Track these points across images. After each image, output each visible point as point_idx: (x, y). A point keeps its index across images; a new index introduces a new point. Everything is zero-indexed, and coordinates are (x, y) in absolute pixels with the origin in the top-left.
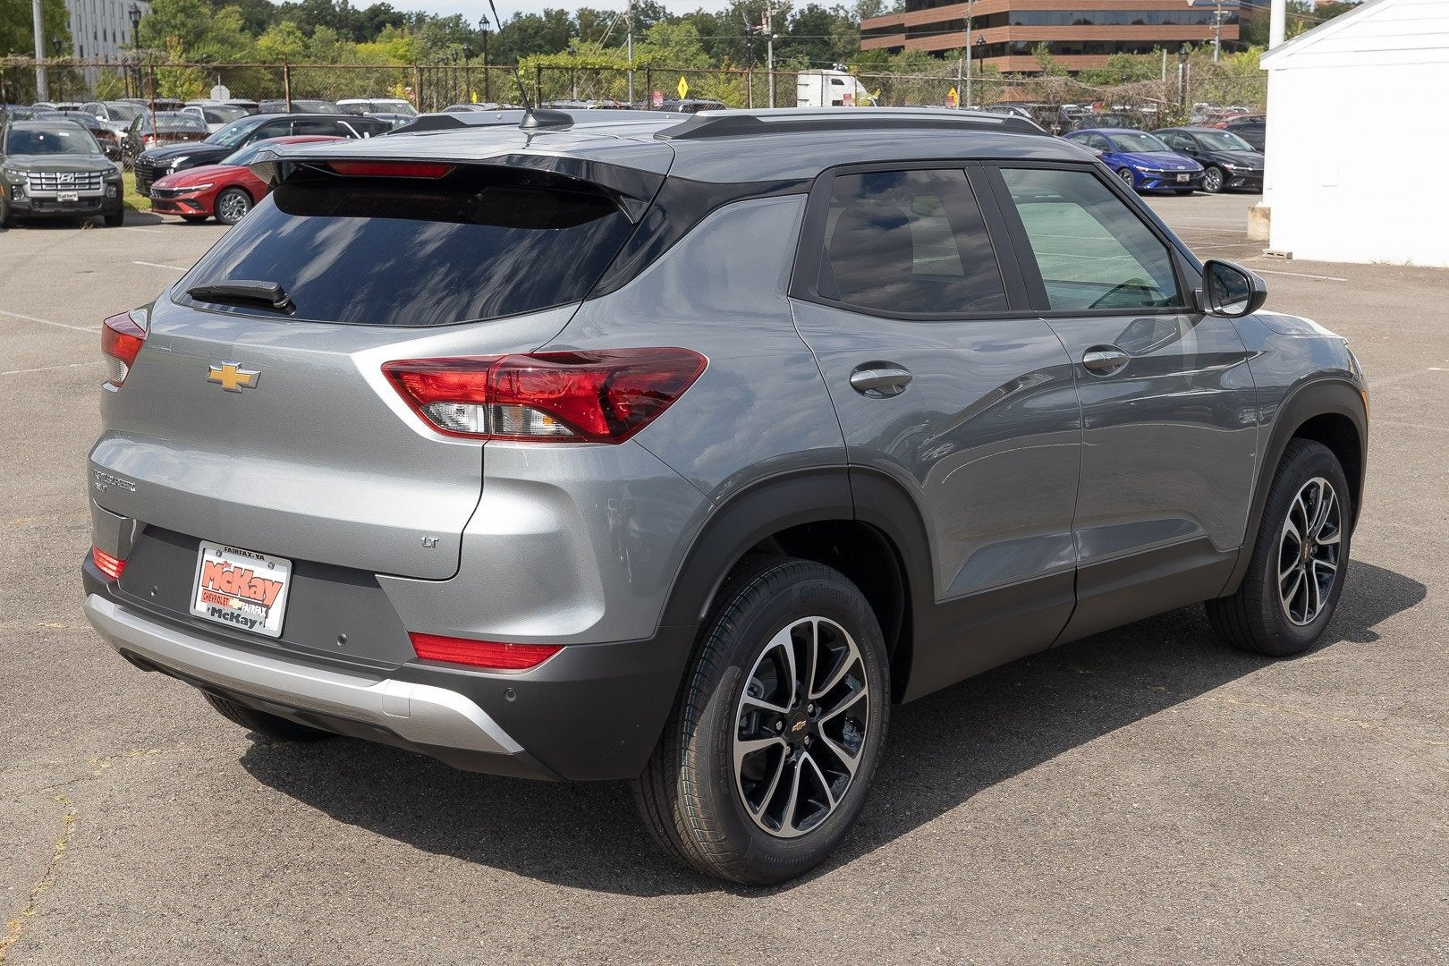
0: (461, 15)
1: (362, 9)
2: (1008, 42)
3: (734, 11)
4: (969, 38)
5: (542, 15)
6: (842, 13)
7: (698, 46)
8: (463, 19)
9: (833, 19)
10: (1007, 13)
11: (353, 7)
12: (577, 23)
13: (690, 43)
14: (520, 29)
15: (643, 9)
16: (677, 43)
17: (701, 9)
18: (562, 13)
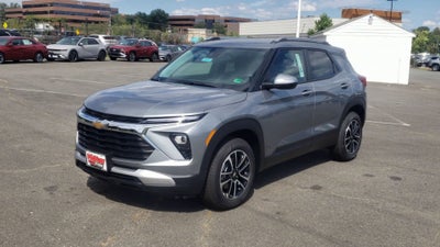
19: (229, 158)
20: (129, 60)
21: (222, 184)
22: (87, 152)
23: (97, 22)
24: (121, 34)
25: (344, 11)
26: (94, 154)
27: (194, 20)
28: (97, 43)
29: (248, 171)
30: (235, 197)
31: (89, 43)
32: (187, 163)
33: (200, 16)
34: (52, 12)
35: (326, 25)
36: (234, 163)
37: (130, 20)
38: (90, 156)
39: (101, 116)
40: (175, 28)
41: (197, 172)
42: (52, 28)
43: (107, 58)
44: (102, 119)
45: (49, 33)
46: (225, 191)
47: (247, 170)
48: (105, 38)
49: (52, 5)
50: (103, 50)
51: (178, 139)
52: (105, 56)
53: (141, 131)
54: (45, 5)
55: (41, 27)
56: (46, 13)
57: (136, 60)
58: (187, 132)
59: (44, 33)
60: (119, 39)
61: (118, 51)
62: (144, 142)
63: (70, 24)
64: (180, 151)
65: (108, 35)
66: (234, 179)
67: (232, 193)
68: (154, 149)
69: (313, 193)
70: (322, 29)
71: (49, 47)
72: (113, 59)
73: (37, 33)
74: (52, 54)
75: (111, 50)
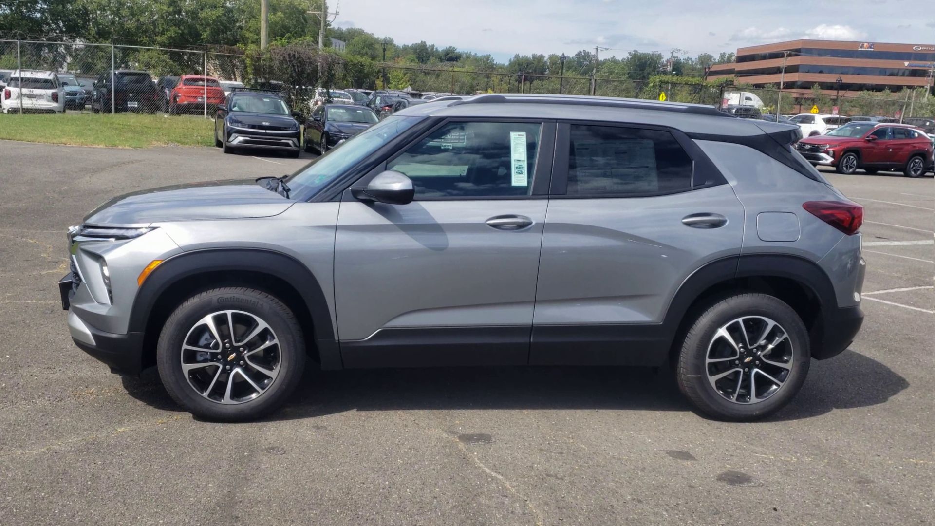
0: (490, 55)
1: (440, 49)
2: (796, 82)
3: (631, 59)
4: (782, 78)
5: (531, 57)
6: (690, 62)
7: (627, 76)
8: (491, 57)
9: (684, 65)
10: (798, 65)
11: (437, 48)
12: (549, 61)
13: (624, 74)
14: (519, 64)
15: (583, 56)
16: (617, 73)
17: (614, 57)
18: (542, 57)
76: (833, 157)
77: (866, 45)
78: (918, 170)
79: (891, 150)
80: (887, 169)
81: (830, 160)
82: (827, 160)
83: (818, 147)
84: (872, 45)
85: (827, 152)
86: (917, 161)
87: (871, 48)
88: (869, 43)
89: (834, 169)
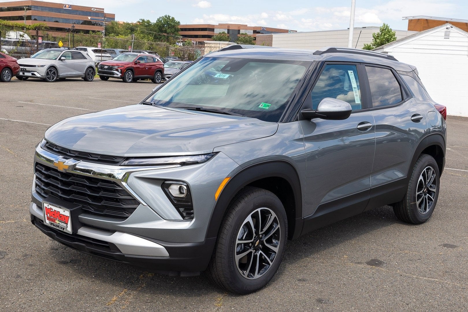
19: (249, 219)
20: (124, 81)
21: (238, 258)
22: (46, 205)
23: (87, 32)
24: (116, 47)
25: (411, 21)
26: (54, 208)
27: (212, 30)
28: (84, 57)
29: (277, 239)
30: (257, 276)
31: (73, 58)
32: (186, 225)
33: (221, 26)
34: (29, 18)
35: (388, 40)
36: (256, 226)
37: (131, 29)
38: (49, 211)
39: (65, 153)
40: (188, 40)
41: (202, 238)
42: (27, 38)
43: (97, 77)
44: (67, 157)
45: (23, 44)
46: (243, 266)
47: (276, 236)
48: (95, 51)
49: (29, 8)
50: (91, 67)
51: (174, 190)
52: (94, 74)
53: (120, 177)
54: (21, 9)
55: (13, 35)
56: (21, 18)
57: (135, 80)
58: (187, 179)
59: (15, 43)
60: (112, 52)
61: (111, 68)
62: (125, 192)
63: (52, 34)
64: (177, 207)
65: (99, 48)
66: (257, 249)
67: (253, 271)
68: (139, 203)
69: (372, 270)
70: (382, 44)
71: (21, 61)
72: (104, 78)
73: (8, 43)
74: (24, 71)
75: (102, 67)
76: (121, 73)
77: (67, 6)
78: (159, 79)
79: (147, 69)
80: (143, 79)
81: (120, 75)
82: (118, 75)
83: (112, 67)
84: (70, 6)
85: (117, 70)
86: (158, 74)
87: (70, 8)
88: (69, 5)
89: (122, 80)
